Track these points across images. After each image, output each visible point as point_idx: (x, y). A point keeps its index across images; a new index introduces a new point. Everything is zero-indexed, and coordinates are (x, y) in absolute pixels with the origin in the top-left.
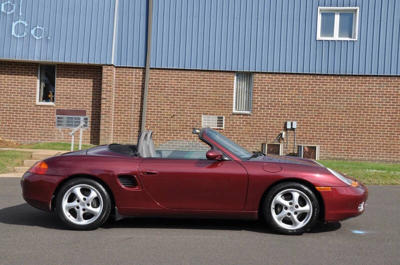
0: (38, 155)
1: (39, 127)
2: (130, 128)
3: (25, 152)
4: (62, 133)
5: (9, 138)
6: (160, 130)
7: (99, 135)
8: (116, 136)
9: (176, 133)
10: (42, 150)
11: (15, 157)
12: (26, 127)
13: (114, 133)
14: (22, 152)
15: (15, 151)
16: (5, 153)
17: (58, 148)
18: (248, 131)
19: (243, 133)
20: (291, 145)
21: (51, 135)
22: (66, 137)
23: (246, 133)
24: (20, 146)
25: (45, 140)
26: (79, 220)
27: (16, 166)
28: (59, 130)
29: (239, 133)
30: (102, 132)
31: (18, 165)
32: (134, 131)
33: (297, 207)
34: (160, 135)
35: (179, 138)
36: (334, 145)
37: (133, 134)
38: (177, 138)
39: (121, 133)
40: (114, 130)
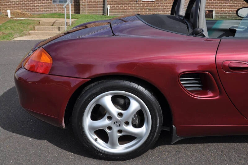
0: (43, 22)
1: (43, 4)
2: (97, 3)
3: (35, 20)
4: (57, 7)
5: (26, 11)
6: (116, 3)
7: (79, 8)
8: (90, 8)
9: (126, 5)
10: (46, 18)
11: (28, 24)
12: (35, 4)
13: (88, 6)
14: (33, 20)
15: (28, 20)
16: (22, 21)
17: (55, 16)
18: (170, 2)
19: (167, 4)
21: (50, 9)
22: (59, 10)
23: (168, 4)
24: (32, 16)
25: (47, 12)
26: (113, 146)
27: (30, 31)
28: (54, 6)
29: (164, 4)
30: (81, 6)
31: (31, 30)
32: (100, 5)
34: (116, 6)
35: (127, 8)
36: (222, 9)
37: (100, 6)
38: (126, 8)
39: (92, 6)
40: (88, 4)
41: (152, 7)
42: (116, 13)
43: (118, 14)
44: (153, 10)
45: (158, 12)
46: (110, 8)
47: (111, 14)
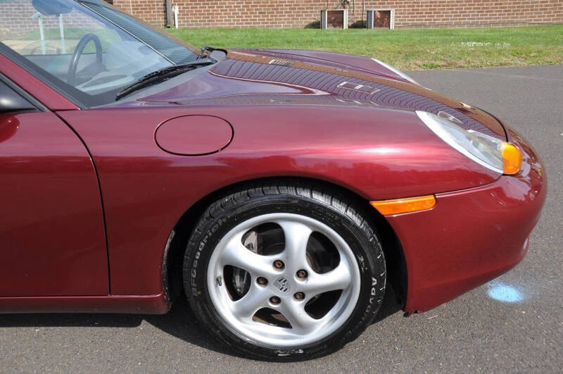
2: (153, 2)
8: (137, 13)
13: (134, 9)
20: (358, 11)
32: (158, 5)
33: (303, 274)
34: (192, 8)
35: (215, 10)
36: (414, 6)
37: (158, 8)
38: (213, 11)
39: (142, 9)
40: (133, 6)
41: (265, 6)
42: (192, 21)
43: (196, 25)
44: (269, 13)
45: (280, 16)
46: (180, 11)
47: (181, 25)
